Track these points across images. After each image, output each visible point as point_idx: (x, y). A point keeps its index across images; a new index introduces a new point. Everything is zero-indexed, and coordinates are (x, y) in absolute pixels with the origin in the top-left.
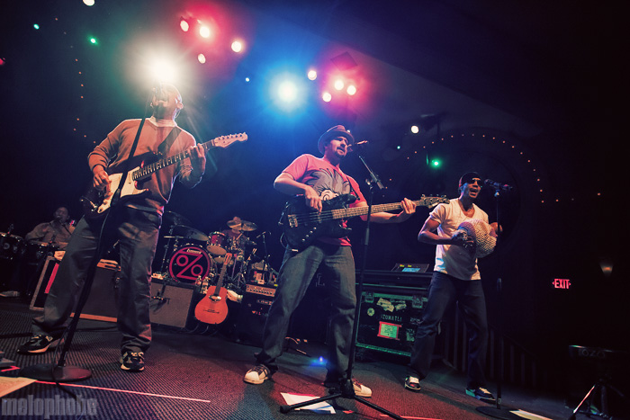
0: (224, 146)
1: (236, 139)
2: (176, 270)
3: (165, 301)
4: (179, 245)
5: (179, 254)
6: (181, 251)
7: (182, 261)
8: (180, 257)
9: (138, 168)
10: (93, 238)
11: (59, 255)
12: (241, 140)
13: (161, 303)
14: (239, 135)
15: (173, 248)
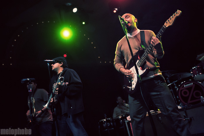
0: (171, 25)
1: (175, 16)
2: (185, 99)
3: (191, 119)
4: (177, 86)
5: (181, 91)
6: (181, 89)
7: (185, 93)
8: (183, 92)
9: (138, 61)
10: (138, 102)
11: (129, 118)
12: (178, 15)
13: (190, 122)
14: (175, 13)
15: (176, 89)
